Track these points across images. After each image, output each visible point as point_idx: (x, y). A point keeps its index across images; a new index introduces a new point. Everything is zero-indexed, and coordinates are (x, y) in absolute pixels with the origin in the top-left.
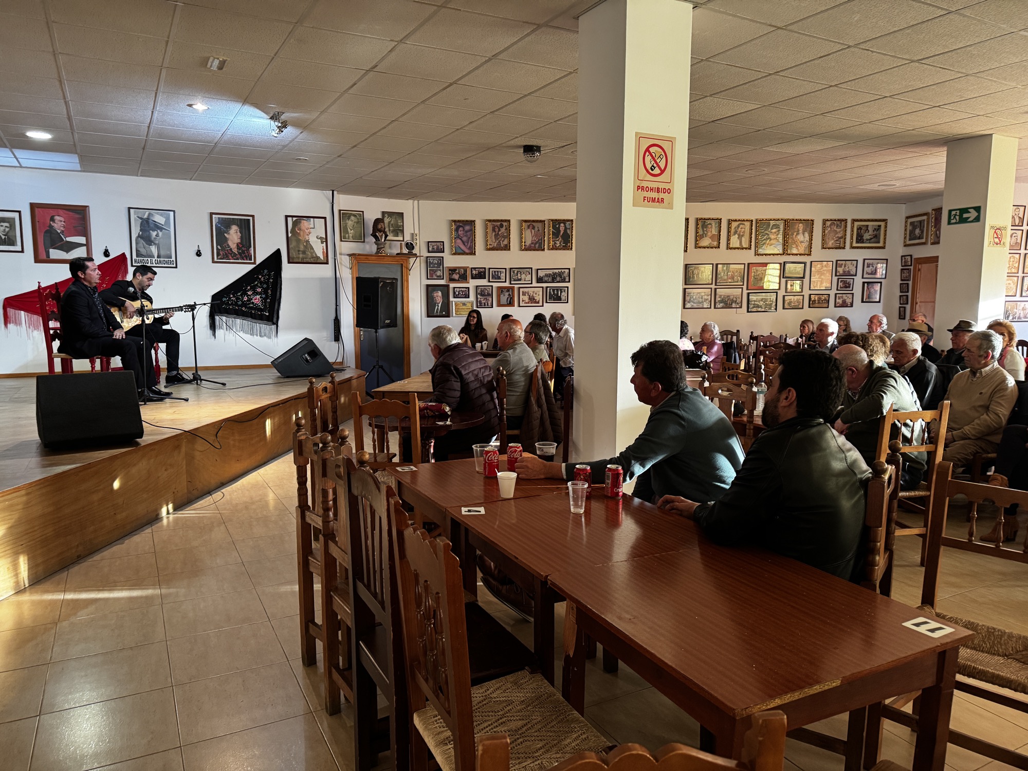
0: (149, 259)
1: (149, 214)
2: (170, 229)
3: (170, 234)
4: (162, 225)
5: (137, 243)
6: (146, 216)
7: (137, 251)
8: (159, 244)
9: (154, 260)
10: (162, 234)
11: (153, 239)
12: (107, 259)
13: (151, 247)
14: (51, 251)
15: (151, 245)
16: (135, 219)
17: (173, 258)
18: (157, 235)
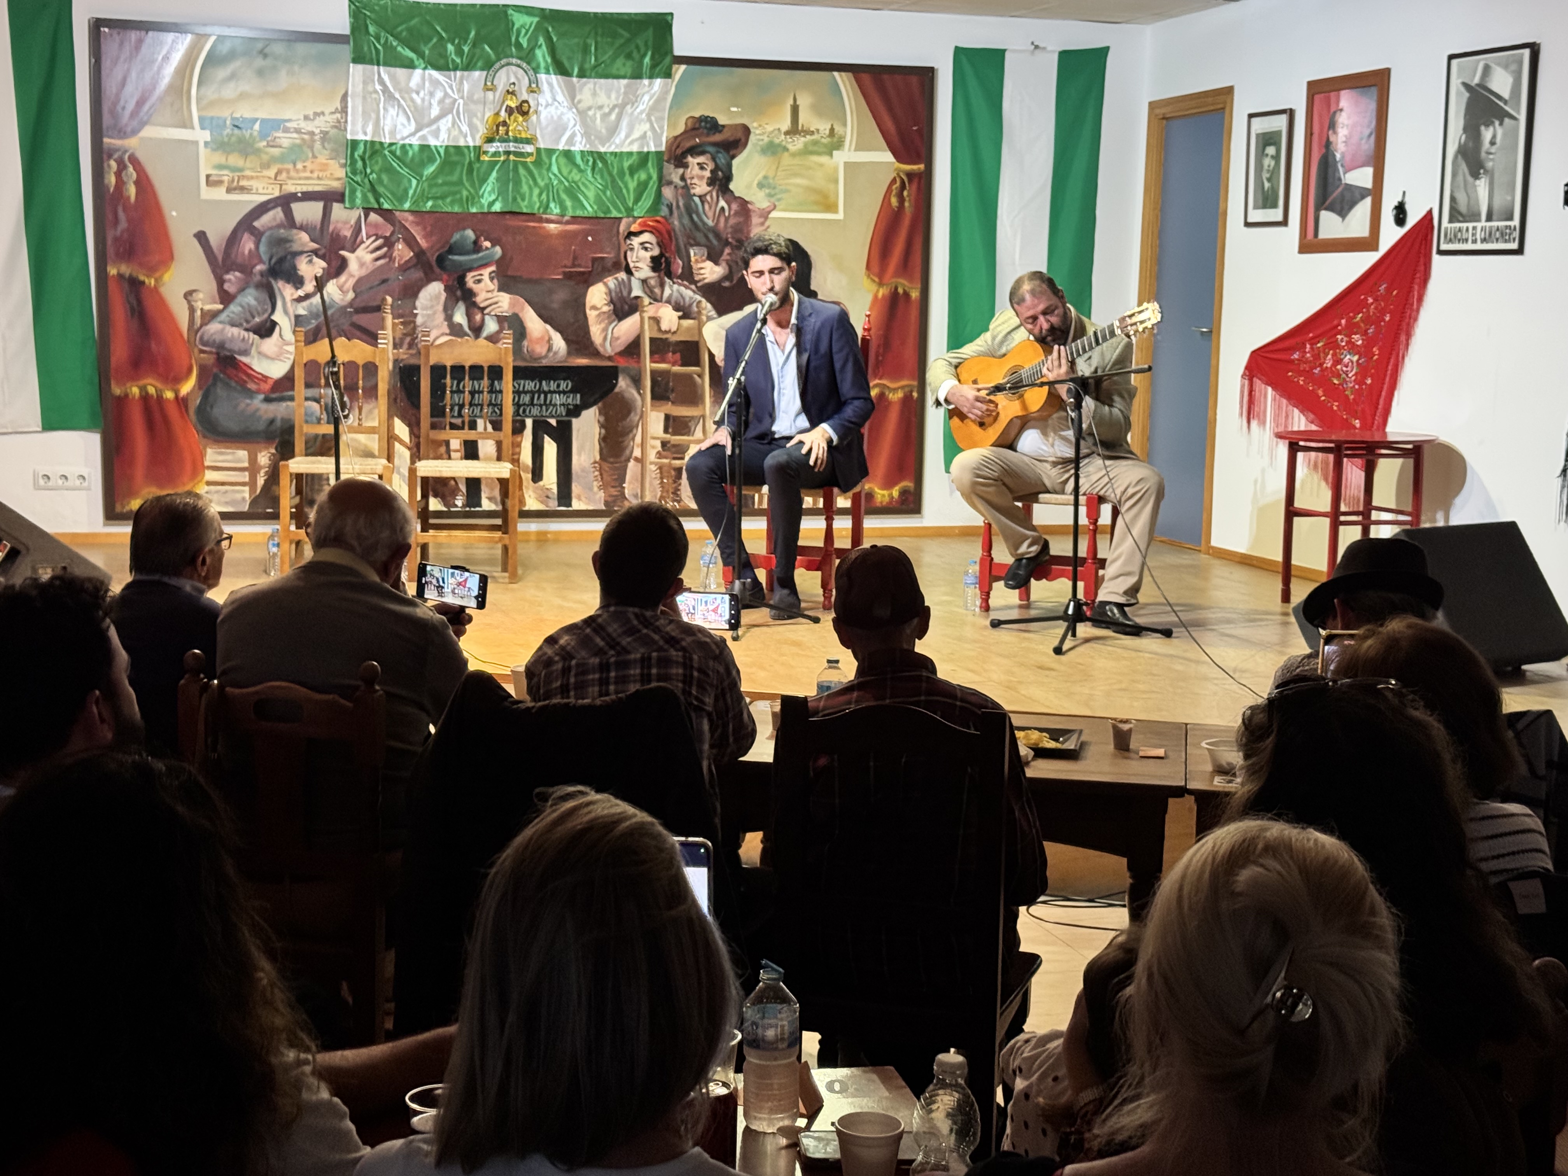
0: (1471, 225)
1: (1487, 69)
2: (1518, 112)
3: (1516, 130)
4: (1506, 102)
5: (1454, 175)
6: (1477, 80)
7: (1453, 199)
8: (1493, 170)
9: (1479, 225)
10: (1505, 135)
11: (1483, 155)
12: (1401, 232)
13: (1478, 182)
14: (1325, 215)
15: (1476, 176)
16: (1458, 93)
17: (1516, 222)
18: (1492, 143)
